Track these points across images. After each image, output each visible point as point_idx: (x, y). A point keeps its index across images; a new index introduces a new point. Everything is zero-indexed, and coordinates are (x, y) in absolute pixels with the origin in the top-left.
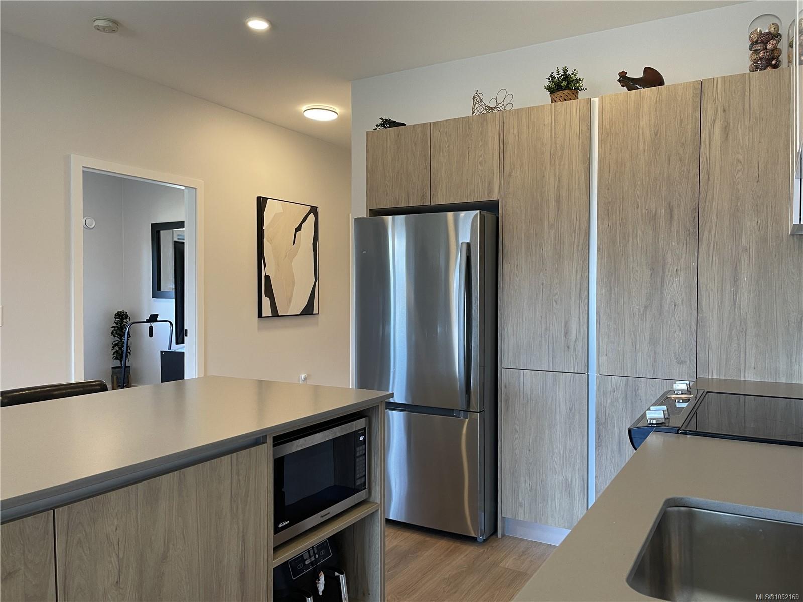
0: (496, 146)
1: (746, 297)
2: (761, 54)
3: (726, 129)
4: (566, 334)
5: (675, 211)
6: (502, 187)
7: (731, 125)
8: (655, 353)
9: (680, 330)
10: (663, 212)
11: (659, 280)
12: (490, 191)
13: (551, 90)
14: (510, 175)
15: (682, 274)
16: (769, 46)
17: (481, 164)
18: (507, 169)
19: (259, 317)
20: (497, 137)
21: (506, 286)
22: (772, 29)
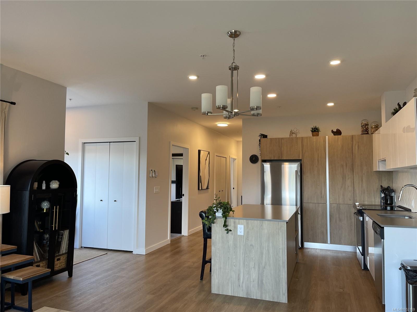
0: (301, 145)
1: (364, 185)
2: (364, 129)
3: (358, 146)
4: (321, 194)
5: (348, 164)
6: (303, 156)
7: (360, 146)
8: (344, 198)
9: (350, 192)
10: (345, 164)
11: (344, 180)
12: (299, 157)
13: (312, 131)
14: (305, 153)
15: (350, 179)
16: (366, 127)
17: (296, 149)
18: (304, 152)
19: (198, 190)
20: (301, 143)
21: (304, 182)
22: (367, 123)
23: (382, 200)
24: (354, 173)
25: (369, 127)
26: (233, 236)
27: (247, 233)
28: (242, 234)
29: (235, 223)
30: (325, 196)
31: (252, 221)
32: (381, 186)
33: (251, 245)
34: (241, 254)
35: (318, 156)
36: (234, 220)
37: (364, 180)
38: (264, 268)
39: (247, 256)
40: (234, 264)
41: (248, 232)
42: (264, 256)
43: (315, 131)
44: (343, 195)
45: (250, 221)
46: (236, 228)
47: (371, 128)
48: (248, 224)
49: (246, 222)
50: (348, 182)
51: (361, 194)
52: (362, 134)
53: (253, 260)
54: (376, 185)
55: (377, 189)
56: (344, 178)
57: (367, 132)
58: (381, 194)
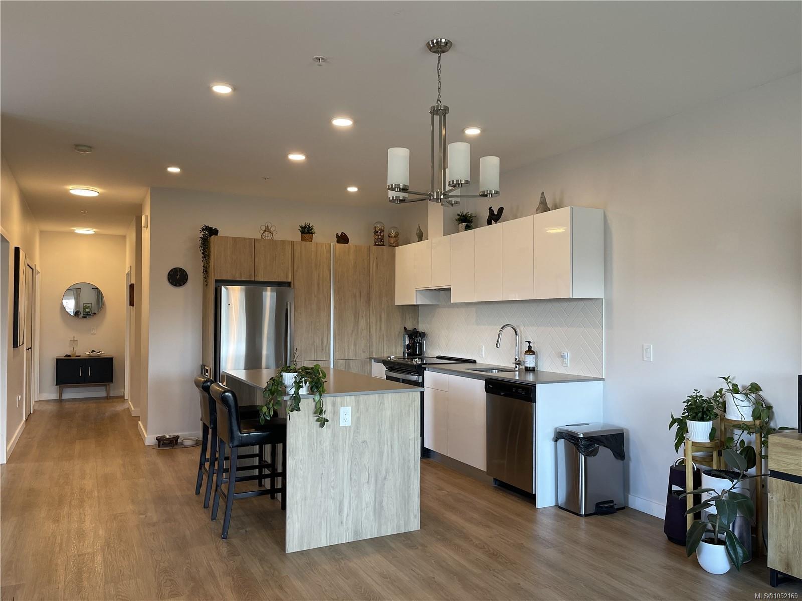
0: (290, 256)
1: (384, 326)
2: (380, 237)
3: (377, 264)
4: (322, 343)
5: (362, 293)
6: (293, 276)
8: (356, 349)
9: (364, 339)
10: (358, 294)
11: (357, 320)
12: (287, 277)
13: (301, 232)
14: (297, 271)
15: (365, 318)
16: (382, 234)
17: (282, 264)
18: (295, 268)
19: (13, 347)
20: (290, 252)
21: (295, 323)
22: (383, 228)
23: (406, 350)
24: (371, 308)
25: (386, 234)
26: (330, 431)
27: (357, 421)
28: (349, 423)
29: (334, 404)
30: (327, 348)
31: (366, 397)
32: (405, 327)
33: (363, 442)
34: (346, 462)
35: (319, 276)
36: (332, 398)
37: (383, 320)
38: (385, 478)
39: (355, 464)
40: (333, 483)
41: (358, 418)
42: (385, 458)
43: (307, 231)
44: (355, 345)
45: (362, 398)
46: (336, 413)
47: (389, 236)
48: (358, 403)
49: (355, 399)
50: (363, 323)
51: (379, 341)
52: (376, 245)
53: (366, 468)
54: (398, 328)
55: (400, 332)
56: (356, 315)
57: (383, 242)
58: (404, 340)
